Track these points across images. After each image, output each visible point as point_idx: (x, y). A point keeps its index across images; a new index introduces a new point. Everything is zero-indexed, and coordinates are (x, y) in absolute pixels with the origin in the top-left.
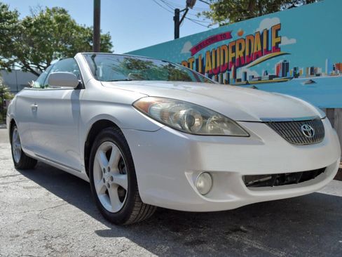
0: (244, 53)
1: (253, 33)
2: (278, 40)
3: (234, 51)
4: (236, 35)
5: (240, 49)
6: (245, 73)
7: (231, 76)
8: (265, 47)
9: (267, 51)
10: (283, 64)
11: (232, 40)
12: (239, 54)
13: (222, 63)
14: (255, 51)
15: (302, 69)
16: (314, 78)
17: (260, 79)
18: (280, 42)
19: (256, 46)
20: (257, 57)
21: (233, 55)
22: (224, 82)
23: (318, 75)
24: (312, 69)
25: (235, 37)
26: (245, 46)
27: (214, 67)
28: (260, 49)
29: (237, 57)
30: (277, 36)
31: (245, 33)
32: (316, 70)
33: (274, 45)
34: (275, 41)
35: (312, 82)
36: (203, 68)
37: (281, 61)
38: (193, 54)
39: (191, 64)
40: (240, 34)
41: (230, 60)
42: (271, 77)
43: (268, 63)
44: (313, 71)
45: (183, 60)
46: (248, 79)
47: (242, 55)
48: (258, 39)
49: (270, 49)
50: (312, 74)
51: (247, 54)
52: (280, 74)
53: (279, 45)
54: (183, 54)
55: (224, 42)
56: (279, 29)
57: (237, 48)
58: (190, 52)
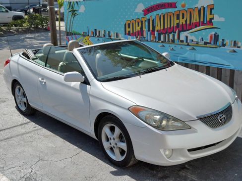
0: (186, 21)
1: (193, 7)
2: (211, 16)
3: (178, 18)
4: (180, 6)
5: (183, 18)
6: (187, 37)
7: (176, 37)
8: (202, 20)
9: (203, 24)
10: (215, 35)
11: (176, 9)
12: (182, 21)
13: (169, 26)
14: (195, 21)
15: (228, 41)
16: (236, 49)
17: (197, 43)
18: (213, 19)
19: (195, 18)
20: (196, 26)
21: (178, 21)
22: (170, 41)
23: (239, 47)
24: (235, 42)
25: (179, 7)
26: (187, 16)
27: (162, 28)
28: (198, 21)
29: (181, 24)
30: (211, 14)
31: (187, 6)
32: (238, 44)
33: (208, 19)
34: (209, 17)
35: (234, 51)
36: (154, 27)
37: (213, 33)
38: (145, 14)
39: (144, 23)
40: (183, 6)
41: (175, 25)
42: (206, 43)
43: (204, 32)
44: (235, 44)
45: (136, 17)
46: (189, 41)
47: (184, 23)
48: (196, 13)
49: (205, 22)
50: (234, 46)
51: (188, 22)
52: (212, 42)
53: (213, 20)
54: (137, 13)
55: (170, 10)
56: (213, 9)
57: (181, 17)
58: (143, 13)
